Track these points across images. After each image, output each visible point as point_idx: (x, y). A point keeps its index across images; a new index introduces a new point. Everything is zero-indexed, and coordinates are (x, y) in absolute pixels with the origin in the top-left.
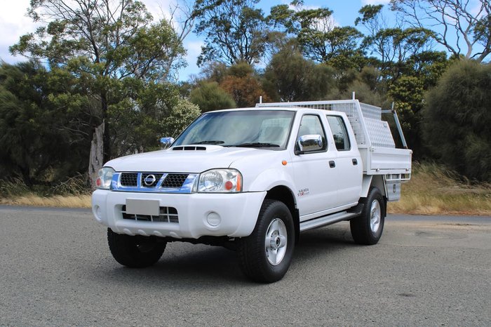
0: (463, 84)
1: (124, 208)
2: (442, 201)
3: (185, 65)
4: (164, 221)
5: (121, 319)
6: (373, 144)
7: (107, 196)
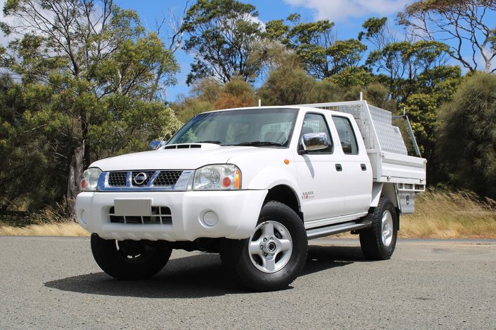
0: (480, 97)
1: (112, 210)
2: (461, 224)
3: (174, 83)
4: (156, 223)
5: (111, 322)
6: (383, 149)
7: (93, 197)
